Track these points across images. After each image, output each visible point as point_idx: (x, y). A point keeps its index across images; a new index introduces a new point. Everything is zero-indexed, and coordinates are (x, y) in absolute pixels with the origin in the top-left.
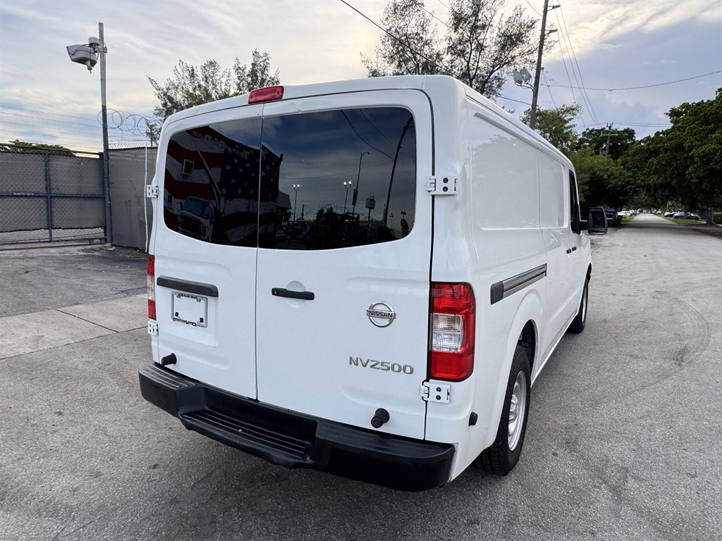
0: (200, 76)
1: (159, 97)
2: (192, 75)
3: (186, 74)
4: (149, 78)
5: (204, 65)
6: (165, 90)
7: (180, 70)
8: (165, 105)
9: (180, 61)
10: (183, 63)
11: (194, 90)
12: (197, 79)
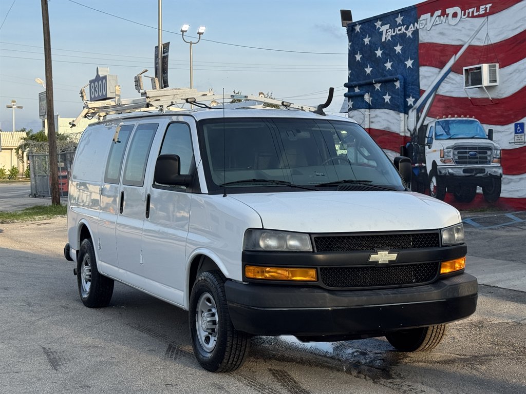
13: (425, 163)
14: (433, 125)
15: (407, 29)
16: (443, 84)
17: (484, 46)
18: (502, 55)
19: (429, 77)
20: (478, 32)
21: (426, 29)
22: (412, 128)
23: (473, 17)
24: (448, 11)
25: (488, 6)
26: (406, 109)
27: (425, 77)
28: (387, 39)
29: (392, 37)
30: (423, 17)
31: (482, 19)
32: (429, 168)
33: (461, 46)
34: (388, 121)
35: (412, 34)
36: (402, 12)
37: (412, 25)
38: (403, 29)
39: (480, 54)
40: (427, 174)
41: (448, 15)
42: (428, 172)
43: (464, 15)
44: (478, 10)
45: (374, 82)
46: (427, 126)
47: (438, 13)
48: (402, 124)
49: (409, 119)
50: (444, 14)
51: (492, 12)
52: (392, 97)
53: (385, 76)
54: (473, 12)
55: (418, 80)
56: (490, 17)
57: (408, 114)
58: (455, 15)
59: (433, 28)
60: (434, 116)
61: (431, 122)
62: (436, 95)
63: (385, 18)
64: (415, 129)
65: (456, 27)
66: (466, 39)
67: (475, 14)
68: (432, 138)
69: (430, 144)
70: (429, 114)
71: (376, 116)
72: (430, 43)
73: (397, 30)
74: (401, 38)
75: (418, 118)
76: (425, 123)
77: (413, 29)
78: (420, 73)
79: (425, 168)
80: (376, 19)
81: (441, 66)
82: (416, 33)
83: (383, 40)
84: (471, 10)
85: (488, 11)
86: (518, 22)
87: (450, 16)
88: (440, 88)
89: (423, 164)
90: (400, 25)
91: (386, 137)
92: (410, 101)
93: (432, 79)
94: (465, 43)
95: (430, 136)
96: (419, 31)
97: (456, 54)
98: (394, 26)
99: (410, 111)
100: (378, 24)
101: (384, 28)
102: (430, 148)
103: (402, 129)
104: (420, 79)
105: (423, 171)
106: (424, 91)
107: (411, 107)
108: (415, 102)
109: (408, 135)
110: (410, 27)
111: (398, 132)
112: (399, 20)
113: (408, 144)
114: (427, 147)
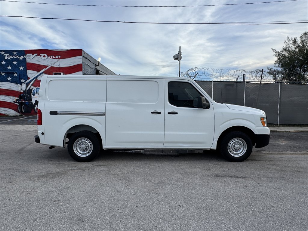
0: (299, 41)
1: (276, 56)
2: (295, 41)
3: (291, 42)
4: (272, 49)
5: (301, 36)
6: (280, 52)
7: (287, 41)
8: (279, 59)
9: (288, 37)
10: (289, 38)
11: (296, 49)
12: (297, 44)
13: (32, 101)
14: (35, 89)
15: (19, 57)
16: (39, 76)
17: (58, 68)
18: (65, 71)
19: (33, 74)
20: (55, 63)
21: (30, 59)
22: (24, 89)
23: (53, 58)
24: (41, 54)
25: (59, 56)
26: (21, 83)
27: (30, 74)
28: (8, 59)
29: (11, 58)
30: (28, 54)
31: (57, 60)
32: (34, 102)
33: (47, 66)
34: (10, 86)
35: (22, 59)
36: (16, 51)
37: (22, 56)
38: (17, 57)
39: (56, 69)
40: (33, 104)
41: (41, 56)
42: (33, 103)
43: (49, 57)
44: (55, 56)
45: (2, 72)
46: (32, 89)
47: (37, 54)
48: (19, 88)
49: (22, 86)
50: (39, 55)
51: (61, 58)
52: (12, 78)
53: (7, 71)
54: (53, 57)
55: (26, 74)
56: (60, 60)
57: (21, 85)
58: (44, 56)
59: (34, 59)
60: (36, 86)
61: (34, 88)
62: (36, 80)
63: (6, 51)
64: (26, 90)
65: (45, 60)
66: (50, 64)
67: (54, 57)
68: (35, 93)
69: (34, 95)
70: (32, 85)
71: (3, 84)
72: (33, 63)
73: (14, 57)
74: (17, 60)
75: (27, 87)
76: (31, 88)
77: (23, 57)
78: (28, 72)
79: (32, 102)
80: (1, 51)
81: (39, 71)
82: (25, 59)
83: (6, 58)
84: (52, 56)
85: (59, 57)
86: (71, 62)
87: (42, 56)
88: (38, 78)
89: (31, 101)
90: (15, 55)
91: (10, 92)
92: (23, 81)
93: (34, 74)
94: (50, 65)
95: (34, 92)
96: (27, 59)
97: (45, 68)
98: (12, 55)
99: (23, 84)
100: (2, 53)
101: (6, 55)
102: (34, 96)
103: (19, 89)
104: (28, 74)
105: (31, 103)
106: (30, 78)
107: (23, 82)
108: (25, 81)
109: (22, 91)
110: (21, 57)
111: (17, 90)
112: (15, 53)
113: (22, 95)
114: (32, 96)
